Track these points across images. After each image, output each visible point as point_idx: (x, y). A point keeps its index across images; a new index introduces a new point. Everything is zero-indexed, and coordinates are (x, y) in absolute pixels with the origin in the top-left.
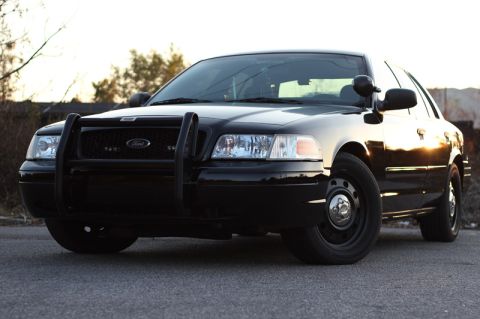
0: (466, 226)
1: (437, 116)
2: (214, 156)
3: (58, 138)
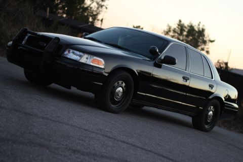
1: (212, 77)
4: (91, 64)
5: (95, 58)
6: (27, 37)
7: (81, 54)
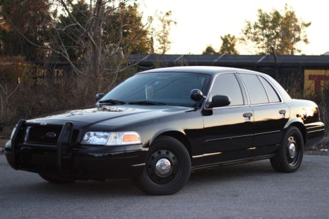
4: (123, 143)
6: (28, 131)
7: (106, 134)
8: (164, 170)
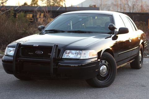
0: (146, 56)
1: (136, 30)
2: (63, 57)
3: (15, 49)
5: (90, 51)
8: (104, 73)
